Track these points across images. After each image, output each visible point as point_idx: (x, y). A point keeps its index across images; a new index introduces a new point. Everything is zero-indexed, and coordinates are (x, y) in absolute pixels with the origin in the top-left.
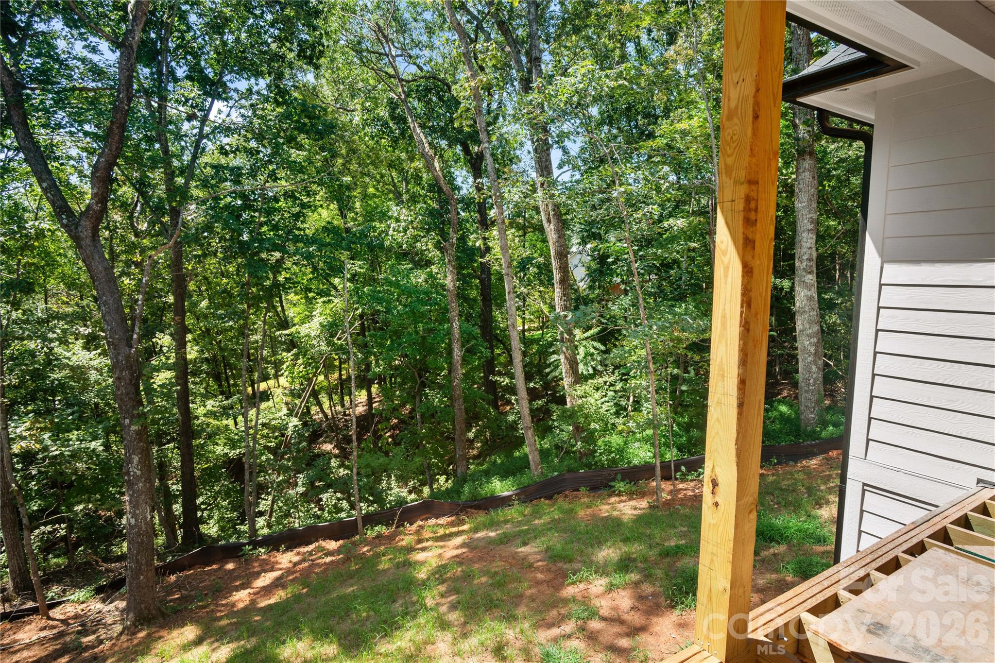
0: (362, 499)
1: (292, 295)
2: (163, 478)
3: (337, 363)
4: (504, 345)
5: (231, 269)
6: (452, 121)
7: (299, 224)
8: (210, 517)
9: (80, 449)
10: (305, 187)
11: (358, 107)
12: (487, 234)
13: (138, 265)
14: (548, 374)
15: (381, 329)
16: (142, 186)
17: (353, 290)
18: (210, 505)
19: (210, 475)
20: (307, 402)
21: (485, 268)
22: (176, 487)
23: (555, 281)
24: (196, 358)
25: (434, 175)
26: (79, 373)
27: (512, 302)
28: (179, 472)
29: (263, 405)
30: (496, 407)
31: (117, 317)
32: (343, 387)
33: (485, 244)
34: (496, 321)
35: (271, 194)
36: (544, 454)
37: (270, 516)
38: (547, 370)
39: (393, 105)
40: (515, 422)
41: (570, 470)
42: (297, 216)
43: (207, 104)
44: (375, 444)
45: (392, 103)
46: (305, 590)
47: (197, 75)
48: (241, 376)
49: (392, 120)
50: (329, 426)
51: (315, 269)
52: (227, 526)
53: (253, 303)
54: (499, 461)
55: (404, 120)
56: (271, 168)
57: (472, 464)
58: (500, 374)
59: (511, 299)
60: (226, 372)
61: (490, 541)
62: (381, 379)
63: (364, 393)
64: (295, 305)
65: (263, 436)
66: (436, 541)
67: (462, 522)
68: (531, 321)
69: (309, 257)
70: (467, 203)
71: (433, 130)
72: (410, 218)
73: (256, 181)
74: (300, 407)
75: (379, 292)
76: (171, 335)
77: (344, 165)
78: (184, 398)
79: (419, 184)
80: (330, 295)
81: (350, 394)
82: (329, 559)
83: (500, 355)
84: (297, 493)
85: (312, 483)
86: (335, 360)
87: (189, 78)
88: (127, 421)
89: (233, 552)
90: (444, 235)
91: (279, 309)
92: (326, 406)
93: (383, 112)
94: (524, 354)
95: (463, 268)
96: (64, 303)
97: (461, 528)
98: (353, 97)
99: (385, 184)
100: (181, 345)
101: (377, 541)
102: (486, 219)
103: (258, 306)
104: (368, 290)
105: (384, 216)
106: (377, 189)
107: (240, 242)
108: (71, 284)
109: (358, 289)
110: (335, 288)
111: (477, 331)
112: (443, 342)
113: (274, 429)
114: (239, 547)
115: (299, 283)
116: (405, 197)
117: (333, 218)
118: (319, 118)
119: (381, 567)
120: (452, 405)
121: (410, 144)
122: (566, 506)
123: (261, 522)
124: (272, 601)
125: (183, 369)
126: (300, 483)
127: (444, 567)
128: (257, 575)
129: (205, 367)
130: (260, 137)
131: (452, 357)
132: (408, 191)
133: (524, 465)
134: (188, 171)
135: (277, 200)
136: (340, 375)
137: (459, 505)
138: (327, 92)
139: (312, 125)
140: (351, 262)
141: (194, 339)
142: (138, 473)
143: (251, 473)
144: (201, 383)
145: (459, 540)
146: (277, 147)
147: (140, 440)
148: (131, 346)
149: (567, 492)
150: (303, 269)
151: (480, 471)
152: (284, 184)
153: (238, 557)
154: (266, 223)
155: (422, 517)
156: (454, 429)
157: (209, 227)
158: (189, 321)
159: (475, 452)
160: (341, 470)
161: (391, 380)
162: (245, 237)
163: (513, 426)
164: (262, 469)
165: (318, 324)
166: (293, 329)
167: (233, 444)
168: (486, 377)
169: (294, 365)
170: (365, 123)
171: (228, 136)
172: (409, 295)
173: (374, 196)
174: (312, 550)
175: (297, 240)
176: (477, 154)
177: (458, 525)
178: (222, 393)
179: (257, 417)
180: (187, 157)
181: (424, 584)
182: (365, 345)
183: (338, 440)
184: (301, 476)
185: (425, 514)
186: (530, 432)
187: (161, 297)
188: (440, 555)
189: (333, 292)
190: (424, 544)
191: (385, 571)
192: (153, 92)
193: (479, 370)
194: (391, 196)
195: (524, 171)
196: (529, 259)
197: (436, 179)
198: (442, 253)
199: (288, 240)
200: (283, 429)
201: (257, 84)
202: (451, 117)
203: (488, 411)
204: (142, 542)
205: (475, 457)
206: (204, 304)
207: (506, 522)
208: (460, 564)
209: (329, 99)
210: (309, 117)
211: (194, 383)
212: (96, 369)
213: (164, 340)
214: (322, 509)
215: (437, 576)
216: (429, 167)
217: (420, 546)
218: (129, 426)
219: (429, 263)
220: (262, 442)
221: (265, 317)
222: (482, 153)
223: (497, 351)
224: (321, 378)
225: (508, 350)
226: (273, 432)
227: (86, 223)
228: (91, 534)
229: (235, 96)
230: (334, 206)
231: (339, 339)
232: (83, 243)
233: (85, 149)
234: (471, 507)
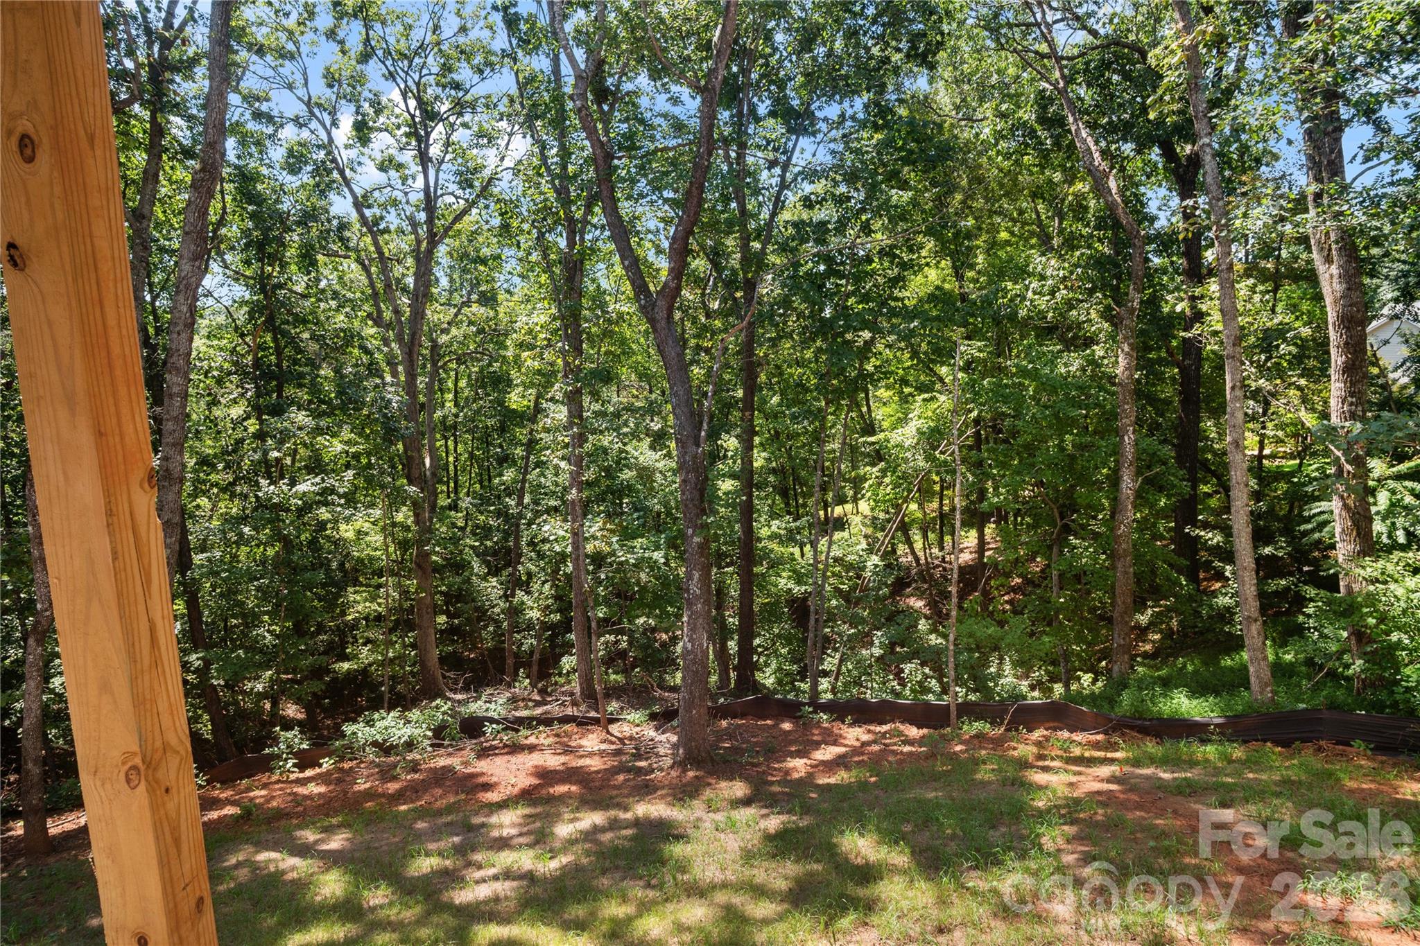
0: (959, 681)
1: (882, 390)
2: (720, 607)
3: (937, 488)
4: (1219, 478)
5: (809, 354)
6: (1144, 110)
7: (896, 293)
8: (767, 665)
9: (643, 558)
10: (909, 239)
11: (989, 114)
12: (1198, 291)
13: (707, 351)
14: (1306, 533)
15: (1006, 441)
16: (716, 256)
17: (967, 384)
18: (767, 649)
19: (770, 613)
20: (893, 538)
21: (1192, 348)
22: (733, 621)
23: (1332, 371)
24: (762, 467)
25: (1106, 202)
26: (646, 474)
27: (1238, 406)
28: (737, 604)
29: (838, 535)
30: (1193, 578)
31: (685, 410)
32: (943, 523)
33: (1193, 307)
34: (1207, 438)
35: (862, 253)
36: (1281, 671)
37: (837, 679)
38: (1303, 527)
39: (1043, 101)
40: (1228, 609)
41: (1333, 706)
42: (896, 281)
43: (791, 144)
44: (985, 607)
45: (1043, 98)
46: (873, 779)
47: (782, 111)
48: (812, 495)
49: (1041, 124)
50: (920, 573)
51: (915, 354)
52: (786, 680)
53: (834, 397)
54: (1190, 668)
55: (1060, 121)
56: (864, 218)
57: (1140, 664)
58: (1205, 526)
59: (1235, 399)
60: (795, 489)
61: (1161, 786)
62: (1000, 516)
63: (973, 533)
64: (885, 404)
65: (834, 575)
66: (1067, 763)
67: (1113, 747)
68: (1279, 441)
69: (907, 336)
70: (1166, 242)
71: (1111, 128)
72: (1061, 273)
73: (845, 237)
74: (883, 542)
75: (1006, 386)
76: (737, 437)
77: (963, 202)
78: (747, 513)
79: (1081, 219)
80: (932, 390)
81: (953, 534)
82: (907, 749)
83: (1209, 495)
84: (872, 656)
85: (892, 645)
86: (935, 483)
87: (772, 114)
88: (690, 531)
89: (790, 710)
90: (1118, 297)
91: (864, 409)
92: (918, 545)
93: (1028, 114)
94: (1257, 496)
95: (1150, 349)
96: (634, 397)
97: (1109, 755)
98: (981, 100)
99: (1025, 223)
100: (748, 447)
101: (976, 742)
102: (1200, 265)
103: (839, 404)
104: (989, 383)
105: (1021, 273)
106: (1012, 233)
107: (822, 320)
108: (644, 376)
109: (975, 381)
110: (941, 380)
111: (1167, 451)
112: (1104, 464)
113: (849, 567)
114: (797, 705)
115: (892, 373)
116: (1056, 242)
117: (944, 281)
118: (930, 139)
119: (979, 776)
120: (1113, 567)
121: (1068, 158)
122: (1317, 763)
123: (824, 684)
124: (832, 781)
125: (747, 478)
126: (877, 642)
127: (1077, 801)
128: (817, 745)
129: (771, 479)
130: (852, 178)
131: (1117, 490)
132: (1061, 231)
133: (1240, 679)
134: (765, 233)
135: (869, 260)
136: (941, 505)
137: (1111, 720)
138: (945, 99)
139: (922, 151)
140: (966, 342)
141: (761, 444)
142: (698, 592)
143: (817, 620)
144: (766, 498)
145: (1105, 771)
146: (873, 190)
147: (702, 555)
148: (698, 446)
149: (1323, 743)
150: (898, 354)
151: (1152, 677)
152: (881, 238)
153: (795, 718)
154: (853, 293)
155: (1048, 725)
156: (1113, 604)
157: (786, 302)
158: (759, 421)
159: (1148, 647)
160: (933, 637)
161: (1016, 519)
162: (828, 312)
163: (1226, 615)
164: (832, 617)
165: (914, 430)
166: (882, 436)
167: (799, 578)
168: (1178, 530)
169: (880, 484)
170: (999, 136)
171: (813, 182)
172: (1054, 391)
173: (1008, 243)
174: (885, 733)
175: (893, 313)
176: (1189, 157)
177: (1106, 749)
178: (789, 513)
179: (829, 548)
180: (765, 214)
181: (1041, 815)
182: (980, 464)
183: (931, 594)
184: (879, 634)
185: (1054, 721)
186: (1255, 628)
187: (728, 390)
188: (1071, 784)
189: (938, 386)
190: (1047, 763)
191: (984, 784)
192: (733, 139)
193: (1166, 517)
194: (1034, 241)
195: (1283, 177)
196: (1280, 332)
197: (1111, 206)
198: (1114, 325)
199: (882, 314)
200: (859, 568)
201: (852, 106)
202: (1143, 103)
203: (1177, 583)
204: (697, 672)
205: (1145, 655)
206: (775, 400)
207: (1192, 764)
208: (1104, 805)
209: (947, 109)
210: (917, 141)
211: (758, 497)
212: (661, 472)
213: (730, 443)
214: (903, 685)
215: (1063, 812)
216: (1100, 188)
217: (1040, 763)
218: (692, 537)
219: (1090, 341)
220: (831, 580)
221: (845, 419)
222: (1197, 155)
223: (1205, 489)
224: (914, 506)
225: (1224, 487)
226: (847, 572)
227: (662, 304)
228: (647, 656)
229: (823, 126)
230: (946, 263)
231: (942, 453)
232: (658, 326)
233: (663, 220)
234: (1132, 728)
